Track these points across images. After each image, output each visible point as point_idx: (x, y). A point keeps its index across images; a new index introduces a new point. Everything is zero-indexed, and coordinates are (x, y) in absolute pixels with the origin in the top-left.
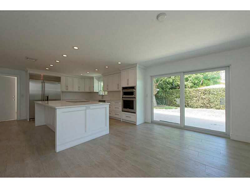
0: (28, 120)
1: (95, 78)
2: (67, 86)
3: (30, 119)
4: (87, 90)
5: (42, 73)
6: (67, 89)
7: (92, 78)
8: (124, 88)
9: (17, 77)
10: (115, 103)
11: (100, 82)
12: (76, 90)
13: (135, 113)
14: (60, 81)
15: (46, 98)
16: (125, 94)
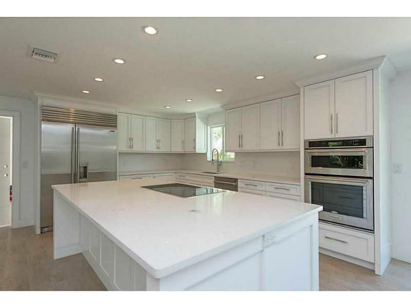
0: (38, 231)
1: (199, 118)
2: (131, 139)
3: (42, 228)
4: (177, 149)
5: (73, 105)
6: (131, 147)
7: (192, 116)
8: (312, 144)
9: (13, 117)
10: (273, 190)
11: (209, 127)
12: (151, 147)
13: (372, 231)
14: (116, 127)
15: (82, 170)
16: (317, 161)
